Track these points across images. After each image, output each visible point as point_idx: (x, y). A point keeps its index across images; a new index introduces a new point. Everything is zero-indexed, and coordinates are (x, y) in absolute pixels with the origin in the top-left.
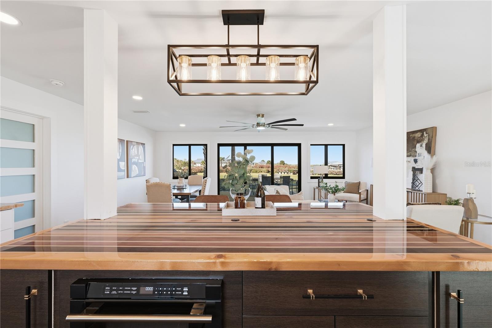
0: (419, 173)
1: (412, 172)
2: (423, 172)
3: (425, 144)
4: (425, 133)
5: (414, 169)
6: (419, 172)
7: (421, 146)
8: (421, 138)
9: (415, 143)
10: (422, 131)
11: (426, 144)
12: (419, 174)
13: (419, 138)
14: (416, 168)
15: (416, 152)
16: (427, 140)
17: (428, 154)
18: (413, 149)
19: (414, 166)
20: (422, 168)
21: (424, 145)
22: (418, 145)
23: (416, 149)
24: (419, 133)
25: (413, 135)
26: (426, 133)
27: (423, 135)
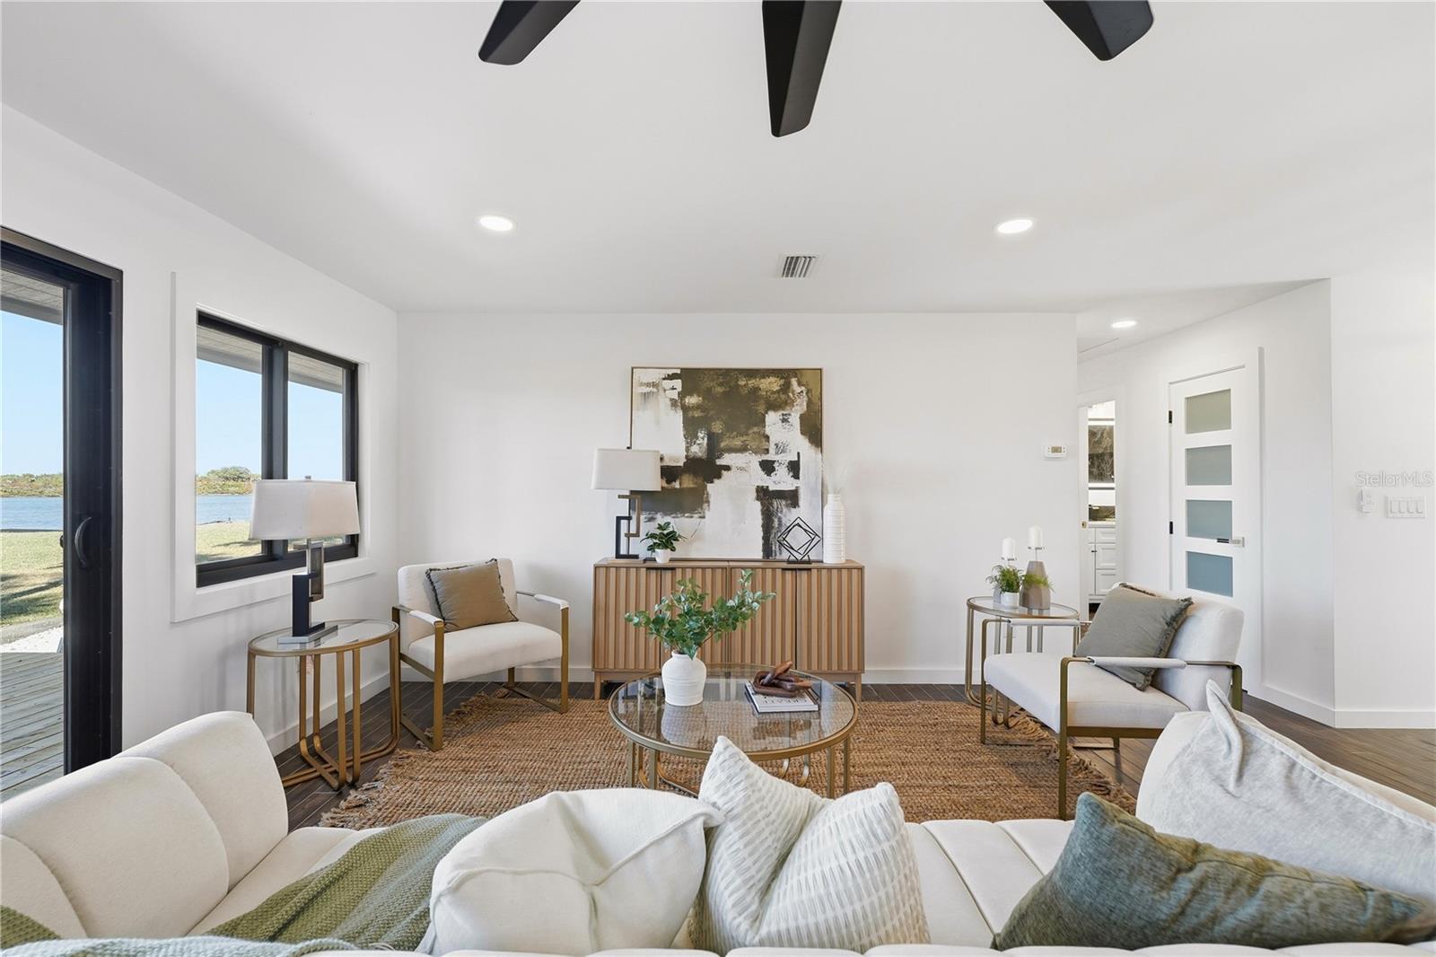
0: (787, 506)
1: (759, 503)
2: (801, 502)
3: (798, 416)
4: (794, 381)
5: (764, 494)
6: (784, 502)
7: (784, 420)
8: (783, 397)
9: (761, 409)
10: (785, 374)
11: (802, 417)
12: (784, 510)
13: (776, 396)
14: (771, 489)
15: (767, 438)
16: (805, 404)
17: (813, 447)
18: (755, 429)
19: (765, 485)
20: (793, 488)
21: (795, 419)
22: (772, 418)
23: (765, 427)
24: (772, 379)
25: (752, 383)
26: (800, 384)
27: (786, 387)
